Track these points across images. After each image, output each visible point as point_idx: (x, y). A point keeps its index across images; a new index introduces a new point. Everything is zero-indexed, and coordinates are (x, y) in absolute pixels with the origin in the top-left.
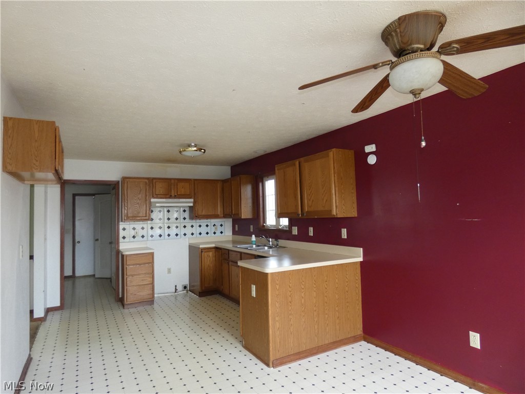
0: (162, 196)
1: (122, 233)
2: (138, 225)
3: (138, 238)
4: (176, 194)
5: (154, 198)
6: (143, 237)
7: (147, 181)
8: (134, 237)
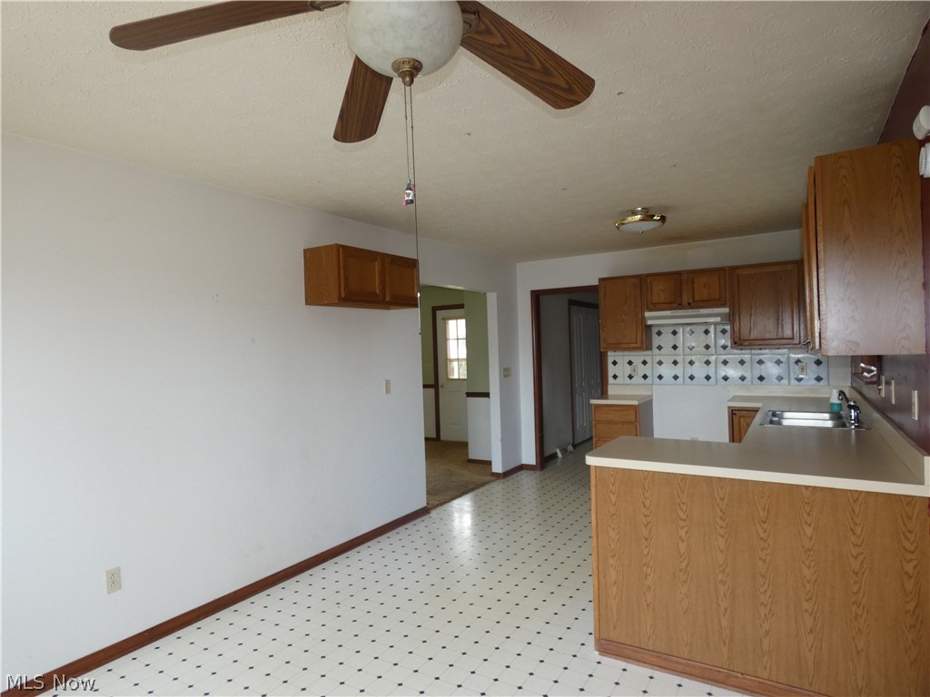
0: (664, 306)
1: (611, 370)
2: (637, 357)
3: (638, 379)
4: (690, 301)
5: (651, 310)
6: (645, 377)
7: (636, 281)
8: (630, 377)
